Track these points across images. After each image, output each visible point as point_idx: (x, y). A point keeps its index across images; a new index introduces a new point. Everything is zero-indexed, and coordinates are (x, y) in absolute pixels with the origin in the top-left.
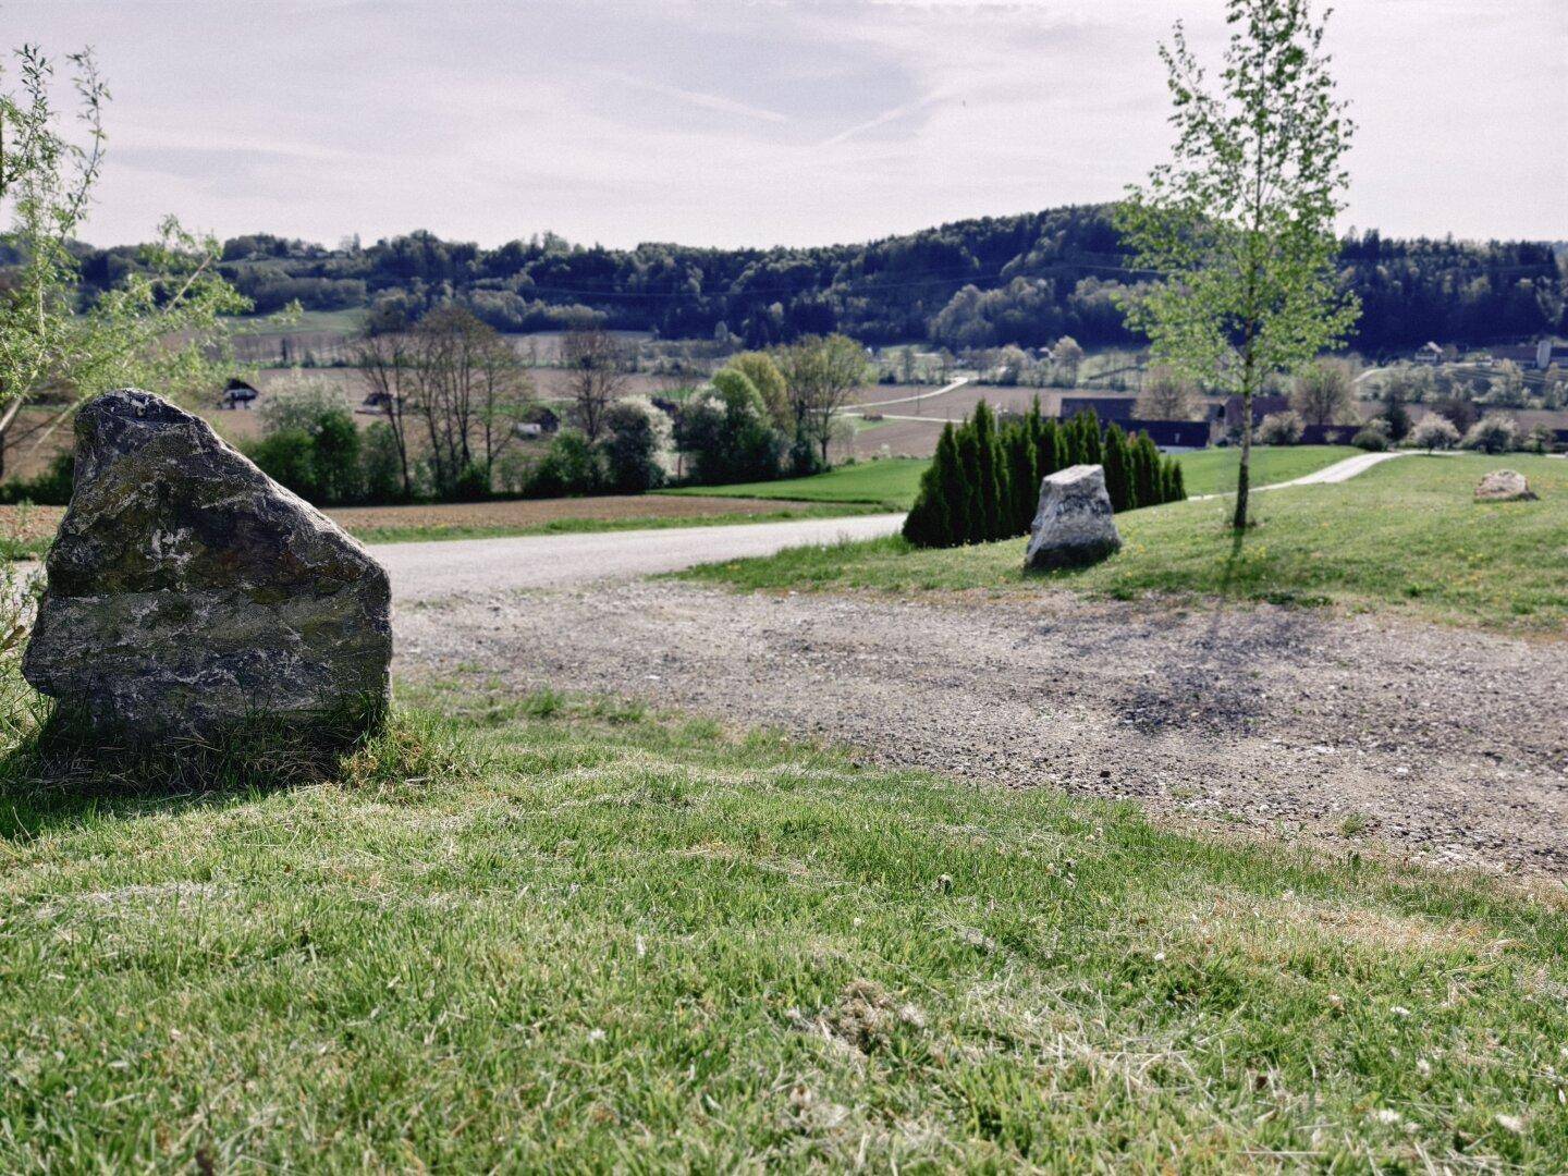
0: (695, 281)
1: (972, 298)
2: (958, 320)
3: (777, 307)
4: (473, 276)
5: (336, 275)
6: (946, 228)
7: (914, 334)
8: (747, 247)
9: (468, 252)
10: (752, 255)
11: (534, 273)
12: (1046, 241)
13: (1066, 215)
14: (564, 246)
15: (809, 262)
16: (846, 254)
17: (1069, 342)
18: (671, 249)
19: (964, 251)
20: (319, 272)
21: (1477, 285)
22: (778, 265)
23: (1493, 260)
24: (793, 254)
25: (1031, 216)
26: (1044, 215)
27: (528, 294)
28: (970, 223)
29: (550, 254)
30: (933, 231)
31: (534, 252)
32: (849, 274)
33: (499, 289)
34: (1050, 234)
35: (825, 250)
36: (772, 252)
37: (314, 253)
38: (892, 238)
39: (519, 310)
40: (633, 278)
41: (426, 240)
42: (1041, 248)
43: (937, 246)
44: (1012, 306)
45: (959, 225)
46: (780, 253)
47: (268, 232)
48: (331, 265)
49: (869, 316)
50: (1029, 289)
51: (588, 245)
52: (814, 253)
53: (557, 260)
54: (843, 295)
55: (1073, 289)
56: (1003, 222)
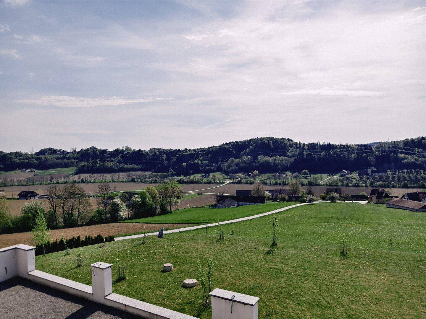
0: (164, 157)
1: (233, 161)
2: (230, 166)
3: (185, 164)
4: (105, 158)
5: (68, 158)
6: (227, 144)
7: (219, 169)
8: (178, 149)
9: (105, 151)
10: (179, 151)
11: (122, 157)
12: (251, 147)
13: (256, 140)
14: (131, 149)
15: (193, 153)
16: (202, 150)
17: (256, 172)
18: (158, 150)
19: (231, 149)
20: (64, 158)
21: (354, 156)
22: (185, 153)
23: (358, 149)
24: (189, 150)
25: (247, 141)
26: (250, 140)
27: (120, 162)
28: (232, 142)
29: (126, 152)
30: (224, 144)
31: (122, 151)
32: (203, 155)
33: (112, 161)
34: (252, 145)
35: (198, 149)
36: (184, 150)
37: (64, 152)
38: (214, 146)
39: (117, 166)
40: (148, 158)
41: (94, 149)
42: (249, 148)
43: (225, 148)
44: (243, 163)
45: (230, 143)
46: (186, 150)
47: (52, 147)
48: (68, 156)
49: (208, 166)
50: (246, 158)
51: (137, 149)
52: (195, 150)
53: (128, 153)
54: (202, 160)
55: (257, 159)
56: (241, 142)
